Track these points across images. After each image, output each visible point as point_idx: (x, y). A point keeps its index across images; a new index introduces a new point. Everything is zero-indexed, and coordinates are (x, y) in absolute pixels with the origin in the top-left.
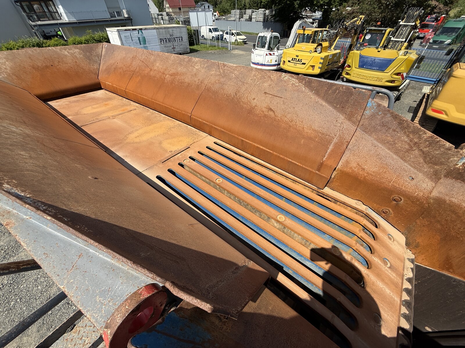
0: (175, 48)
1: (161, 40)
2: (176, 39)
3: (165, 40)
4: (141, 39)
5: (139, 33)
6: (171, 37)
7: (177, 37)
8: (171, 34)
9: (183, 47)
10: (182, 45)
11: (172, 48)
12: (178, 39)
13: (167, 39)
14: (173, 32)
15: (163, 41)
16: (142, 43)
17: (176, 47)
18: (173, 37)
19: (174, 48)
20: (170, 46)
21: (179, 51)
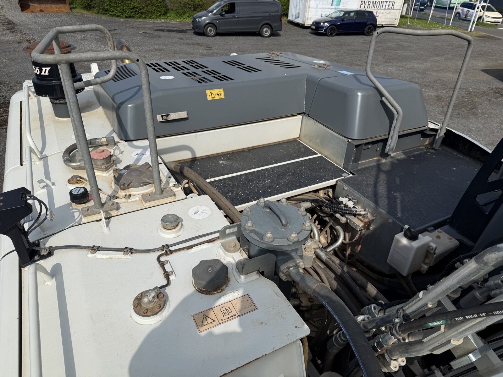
1: (362, 2)
2: (385, 4)
3: (367, 4)
9: (391, 17)
10: (390, 13)
12: (388, 4)
13: (371, 3)
16: (334, 3)
17: (380, 15)
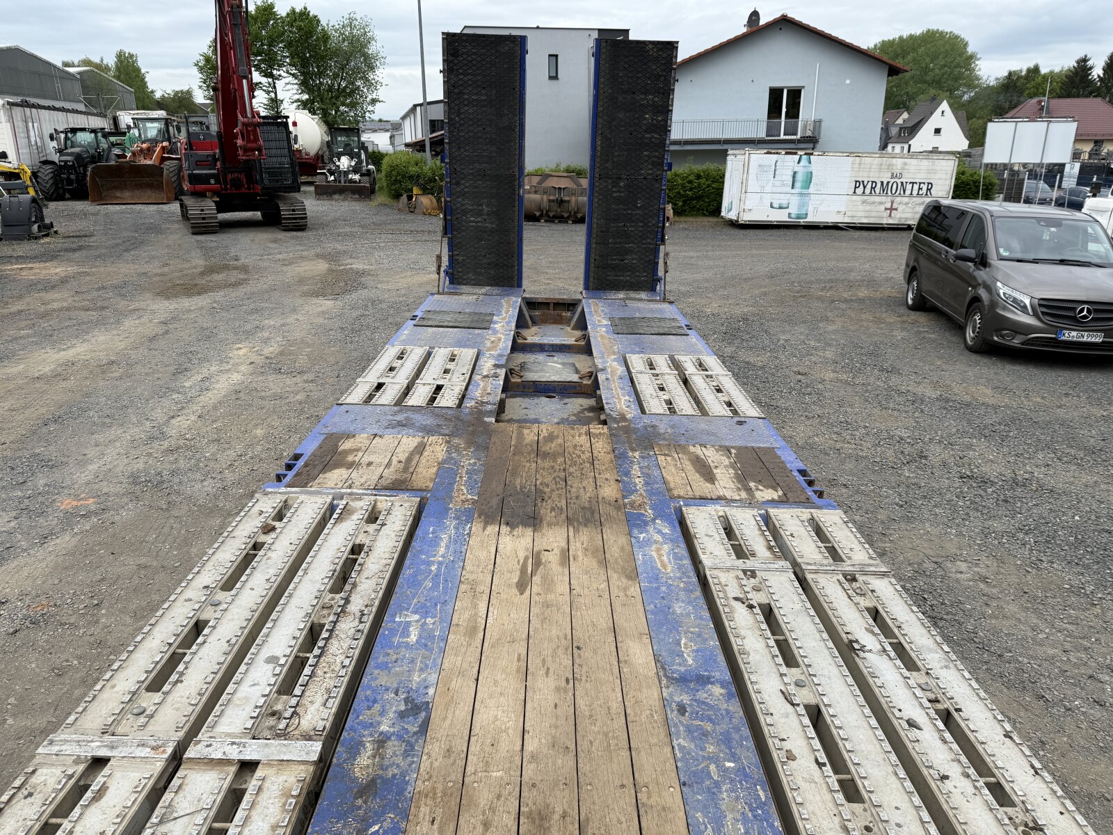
0: (896, 209)
1: (858, 183)
2: (909, 187)
3: (869, 186)
4: (799, 177)
5: (799, 163)
6: (892, 181)
7: (913, 183)
8: (897, 171)
11: (886, 209)
12: (916, 187)
13: (879, 185)
14: (907, 167)
15: (865, 187)
16: (798, 185)
17: (901, 208)
18: (899, 181)
19: (891, 209)
20: (881, 203)
21: (906, 219)
